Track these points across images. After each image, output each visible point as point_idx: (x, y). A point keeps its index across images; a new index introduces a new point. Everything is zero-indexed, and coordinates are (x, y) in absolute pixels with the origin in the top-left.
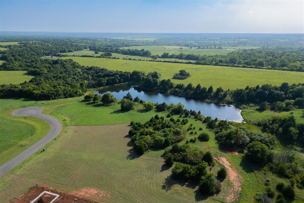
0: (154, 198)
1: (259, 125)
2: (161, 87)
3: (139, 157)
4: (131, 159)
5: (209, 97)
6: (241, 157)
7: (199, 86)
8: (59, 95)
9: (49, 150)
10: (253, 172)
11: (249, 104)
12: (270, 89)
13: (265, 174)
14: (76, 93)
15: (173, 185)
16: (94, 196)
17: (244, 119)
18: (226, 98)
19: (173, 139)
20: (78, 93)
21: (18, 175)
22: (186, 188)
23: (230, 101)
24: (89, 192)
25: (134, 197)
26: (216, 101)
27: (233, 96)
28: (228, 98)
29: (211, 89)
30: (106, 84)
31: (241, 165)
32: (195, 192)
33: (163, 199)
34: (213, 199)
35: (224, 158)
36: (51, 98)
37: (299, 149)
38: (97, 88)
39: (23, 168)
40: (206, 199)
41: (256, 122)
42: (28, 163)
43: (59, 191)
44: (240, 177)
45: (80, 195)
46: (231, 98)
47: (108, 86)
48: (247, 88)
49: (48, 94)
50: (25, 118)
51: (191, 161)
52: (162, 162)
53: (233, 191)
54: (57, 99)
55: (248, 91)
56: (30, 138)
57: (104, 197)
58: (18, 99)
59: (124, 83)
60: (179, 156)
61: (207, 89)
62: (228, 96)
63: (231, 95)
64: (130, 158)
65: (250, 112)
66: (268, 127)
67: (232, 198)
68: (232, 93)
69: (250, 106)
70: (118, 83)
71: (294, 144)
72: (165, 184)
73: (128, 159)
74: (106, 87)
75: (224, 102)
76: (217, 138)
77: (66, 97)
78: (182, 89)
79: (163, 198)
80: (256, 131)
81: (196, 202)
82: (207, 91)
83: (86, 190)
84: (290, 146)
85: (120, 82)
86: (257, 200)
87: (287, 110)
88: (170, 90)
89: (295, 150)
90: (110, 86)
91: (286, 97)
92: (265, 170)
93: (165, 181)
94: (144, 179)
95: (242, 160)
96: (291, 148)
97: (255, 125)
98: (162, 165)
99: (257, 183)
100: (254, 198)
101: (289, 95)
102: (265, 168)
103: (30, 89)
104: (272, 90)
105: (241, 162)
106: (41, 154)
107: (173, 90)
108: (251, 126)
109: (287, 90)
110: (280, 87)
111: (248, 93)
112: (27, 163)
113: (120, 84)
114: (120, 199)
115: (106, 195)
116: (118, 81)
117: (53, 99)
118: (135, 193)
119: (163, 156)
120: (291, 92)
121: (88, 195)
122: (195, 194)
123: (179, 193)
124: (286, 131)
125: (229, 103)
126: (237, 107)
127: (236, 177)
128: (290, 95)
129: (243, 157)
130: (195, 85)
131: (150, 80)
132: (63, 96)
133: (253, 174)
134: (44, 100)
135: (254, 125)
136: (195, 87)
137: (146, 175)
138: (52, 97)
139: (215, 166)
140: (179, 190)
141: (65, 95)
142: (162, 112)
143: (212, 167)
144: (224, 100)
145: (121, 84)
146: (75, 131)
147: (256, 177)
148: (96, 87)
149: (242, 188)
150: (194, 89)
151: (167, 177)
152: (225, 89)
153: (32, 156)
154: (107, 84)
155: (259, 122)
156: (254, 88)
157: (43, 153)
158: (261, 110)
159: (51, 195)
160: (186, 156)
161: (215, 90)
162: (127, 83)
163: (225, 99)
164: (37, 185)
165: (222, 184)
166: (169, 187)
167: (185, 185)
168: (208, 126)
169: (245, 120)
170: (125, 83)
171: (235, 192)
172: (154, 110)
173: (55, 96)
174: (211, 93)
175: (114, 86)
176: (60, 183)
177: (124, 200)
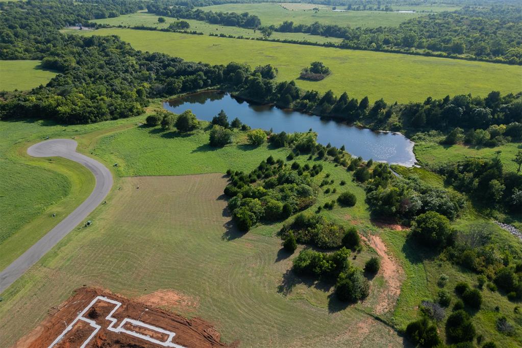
0: (266, 308)
1: (441, 172)
2: (279, 95)
3: (242, 236)
4: (229, 240)
5: (361, 117)
6: (405, 236)
7: (344, 97)
8: (103, 114)
9: (97, 223)
10: (422, 262)
11: (428, 132)
12: (468, 103)
13: (440, 266)
14: (131, 110)
15: (295, 286)
16: (174, 304)
17: (418, 160)
18: (390, 119)
19: (297, 204)
20: (135, 111)
21: (53, 268)
22: (314, 290)
23: (396, 124)
24: (166, 297)
25: (235, 306)
26: (373, 124)
27: (402, 115)
28: (394, 119)
29: (365, 101)
30: (182, 89)
31: (404, 249)
32: (329, 297)
33: (279, 310)
34: (356, 309)
35: (378, 238)
36: (90, 120)
37: (502, 216)
38: (166, 97)
39: (60, 255)
40: (344, 308)
41: (437, 167)
42: (66, 247)
43: (119, 296)
44: (400, 272)
45: (153, 303)
46: (399, 119)
47: (185, 94)
48: (428, 101)
49: (83, 114)
50: (51, 160)
51: (325, 243)
52: (278, 244)
53: (388, 295)
54: (100, 121)
55: (428, 106)
56: (64, 200)
57: (189, 306)
58: (33, 122)
59: (212, 88)
60: (306, 235)
61: (359, 101)
62: (394, 115)
63: (400, 114)
64: (228, 238)
65: (428, 147)
66: (456, 177)
67: (385, 307)
68: (401, 110)
69: (430, 136)
70: (202, 88)
71: (494, 208)
72: (283, 282)
73: (224, 239)
74: (181, 95)
75: (385, 127)
76: (368, 201)
77: (115, 119)
78: (315, 102)
79: (280, 308)
80: (436, 183)
81: (329, 313)
82: (358, 105)
83: (161, 295)
84: (488, 211)
85: (206, 85)
86: (422, 310)
87: (492, 145)
88: (294, 103)
89: (496, 218)
90: (188, 92)
91: (494, 118)
92: (441, 260)
93: (283, 279)
94: (250, 275)
95: (407, 241)
96: (490, 216)
97: (434, 171)
98: (278, 251)
99: (425, 281)
100: (419, 307)
101: (498, 116)
102: (442, 256)
103: (50, 105)
104: (471, 106)
105: (404, 245)
106: (86, 230)
107: (299, 103)
108: (427, 173)
109: (497, 106)
110: (486, 99)
111: (429, 110)
112: (64, 247)
113: (206, 89)
114: (214, 310)
115: (193, 304)
116: (202, 83)
117: (94, 122)
118: (236, 299)
119: (281, 233)
120: (503, 110)
121: (164, 303)
122: (329, 300)
123: (304, 299)
124: (485, 185)
125: (395, 129)
126: (408, 136)
127: (394, 271)
128: (501, 115)
129: (408, 236)
130: (337, 95)
131: (259, 82)
132: (109, 117)
133: (421, 265)
134: (77, 124)
135: (432, 171)
136: (339, 97)
137: (253, 268)
138: (91, 119)
139: (362, 253)
140: (304, 294)
141: (112, 113)
142: (280, 149)
143: (358, 253)
144: (386, 122)
145: (208, 90)
146: (135, 188)
147: (425, 271)
148: (165, 95)
149: (402, 291)
150: (335, 101)
151: (285, 272)
152: (389, 102)
153: (72, 233)
154: (184, 89)
155: (442, 166)
156: (439, 101)
157: (88, 229)
158: (448, 143)
159: (109, 302)
160: (317, 235)
161: (371, 103)
162: (218, 86)
163: (388, 122)
164: (84, 286)
165: (371, 283)
166: (289, 289)
167: (313, 284)
168: (355, 178)
169: (419, 162)
170: (215, 87)
171: (390, 298)
172: (266, 144)
173: (95, 117)
174: (365, 110)
175: (195, 92)
176: (120, 283)
177: (219, 311)
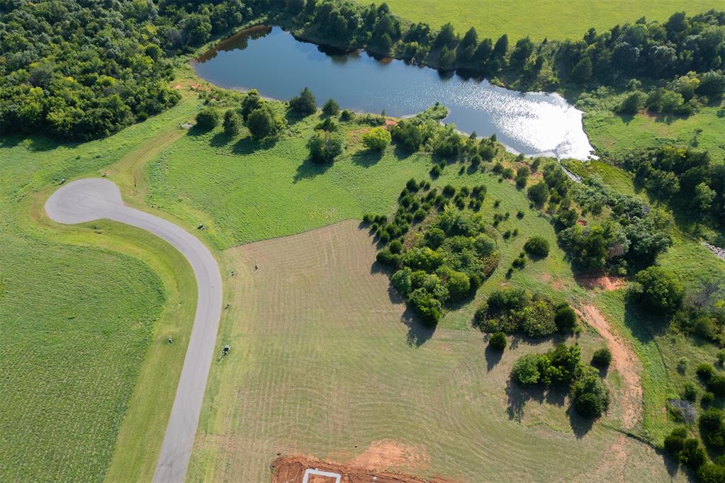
0: (506, 445)
1: (627, 165)
2: (369, 33)
3: (431, 335)
4: (418, 344)
5: (500, 69)
6: (623, 298)
7: (471, 36)
8: (122, 114)
9: (238, 346)
10: (652, 338)
11: (596, 90)
12: (645, 37)
13: (674, 341)
14: (160, 98)
15: (524, 404)
16: (400, 462)
17: (594, 147)
18: (541, 71)
19: (482, 270)
20: (166, 98)
21: (223, 433)
22: (548, 406)
23: (552, 80)
24: (386, 453)
25: (471, 450)
26: (519, 81)
27: (557, 61)
28: (547, 71)
29: (503, 42)
30: (212, 32)
31: (628, 322)
32: (567, 413)
33: (522, 445)
34: (603, 425)
35: (593, 308)
36: (107, 131)
37: (711, 234)
38: (193, 53)
39: (220, 410)
40: (590, 428)
41: (621, 158)
42: (220, 394)
43: (330, 463)
44: (633, 359)
45: (375, 465)
46: (554, 69)
47: (219, 40)
48: (590, 37)
50: (95, 228)
51: (537, 331)
52: (478, 341)
53: (631, 398)
54: (123, 128)
55: (593, 46)
56: (166, 309)
57: (419, 462)
58: (16, 145)
59: (257, 21)
60: (510, 321)
61: (494, 43)
62: (545, 64)
63: (553, 60)
64: (415, 342)
65: (602, 121)
66: (648, 174)
67: (632, 416)
68: (553, 52)
69: (599, 96)
70: (239, 24)
71: (700, 221)
72: (509, 403)
73: (410, 344)
74: (213, 43)
75: (536, 86)
76: (562, 244)
77: (142, 119)
78: (427, 44)
79: (521, 442)
80: (623, 188)
81: (577, 438)
82: (493, 48)
83: (378, 450)
84: (693, 228)
85: (246, 18)
86: (672, 412)
87: (684, 114)
88: (395, 46)
89: (705, 238)
90: (223, 37)
91: (679, 58)
92: (674, 333)
93: (508, 398)
94: (467, 398)
95: (627, 307)
96: (696, 235)
97: (618, 164)
98: (484, 352)
99: (663, 367)
100: (667, 408)
101: (685, 56)
102: (673, 326)
104: (649, 41)
105: (625, 314)
106: (228, 361)
107: (403, 46)
108: (610, 168)
109: (682, 38)
110: (666, 26)
111: (595, 53)
112: (217, 396)
113: (248, 25)
114: (450, 461)
115: (421, 457)
116: (239, 15)
117: (114, 132)
118: (468, 440)
119: (478, 320)
120: (691, 45)
121: (388, 463)
122: (569, 418)
123: (542, 423)
125: (549, 88)
126: (571, 100)
127: (627, 360)
128: (689, 53)
129: (626, 298)
130: (460, 32)
132: (131, 117)
133: (652, 344)
134: (90, 140)
135: (616, 165)
136: (462, 36)
137: (466, 386)
138: (108, 128)
139: (582, 335)
140: (539, 414)
141: (135, 111)
142: (414, 156)
143: (577, 338)
144: (537, 77)
145: (251, 26)
146: (253, 269)
147: (660, 352)
148: (190, 48)
149: (643, 388)
150: (457, 41)
151: (506, 386)
152: (536, 40)
153: (214, 371)
154: (215, 32)
155: (627, 156)
156: (606, 36)
157: (230, 357)
158: (627, 112)
159: (324, 476)
160: (524, 319)
161: (512, 45)
162: (265, 18)
163: (539, 76)
164: (278, 455)
165: (605, 381)
166: (519, 410)
167: (543, 398)
168: (534, 203)
169: (597, 151)
170: (261, 20)
171: (633, 401)
172: (390, 148)
173: (113, 122)
174: (504, 57)
175: (233, 34)
176: (320, 441)
177: (457, 462)
